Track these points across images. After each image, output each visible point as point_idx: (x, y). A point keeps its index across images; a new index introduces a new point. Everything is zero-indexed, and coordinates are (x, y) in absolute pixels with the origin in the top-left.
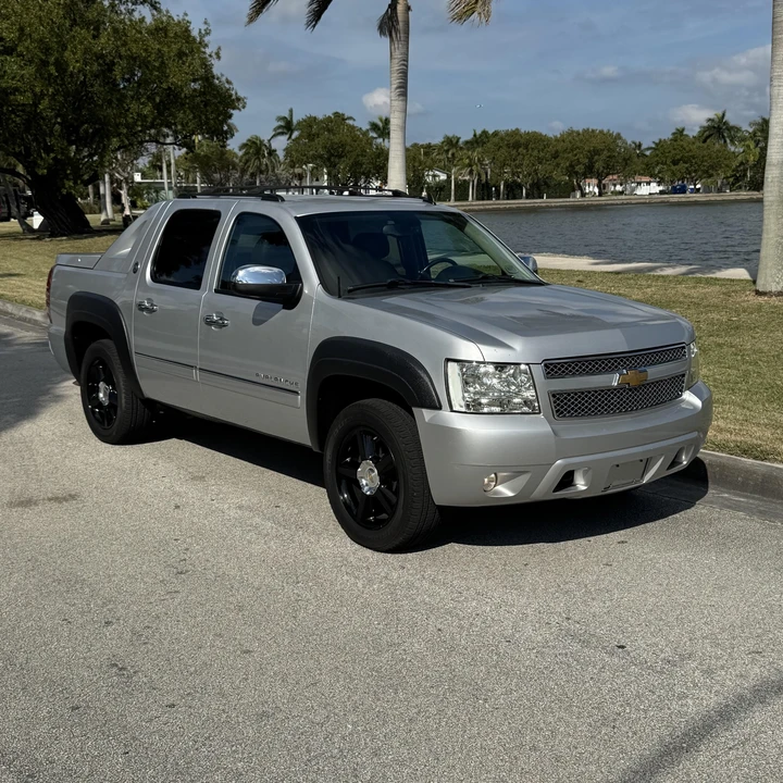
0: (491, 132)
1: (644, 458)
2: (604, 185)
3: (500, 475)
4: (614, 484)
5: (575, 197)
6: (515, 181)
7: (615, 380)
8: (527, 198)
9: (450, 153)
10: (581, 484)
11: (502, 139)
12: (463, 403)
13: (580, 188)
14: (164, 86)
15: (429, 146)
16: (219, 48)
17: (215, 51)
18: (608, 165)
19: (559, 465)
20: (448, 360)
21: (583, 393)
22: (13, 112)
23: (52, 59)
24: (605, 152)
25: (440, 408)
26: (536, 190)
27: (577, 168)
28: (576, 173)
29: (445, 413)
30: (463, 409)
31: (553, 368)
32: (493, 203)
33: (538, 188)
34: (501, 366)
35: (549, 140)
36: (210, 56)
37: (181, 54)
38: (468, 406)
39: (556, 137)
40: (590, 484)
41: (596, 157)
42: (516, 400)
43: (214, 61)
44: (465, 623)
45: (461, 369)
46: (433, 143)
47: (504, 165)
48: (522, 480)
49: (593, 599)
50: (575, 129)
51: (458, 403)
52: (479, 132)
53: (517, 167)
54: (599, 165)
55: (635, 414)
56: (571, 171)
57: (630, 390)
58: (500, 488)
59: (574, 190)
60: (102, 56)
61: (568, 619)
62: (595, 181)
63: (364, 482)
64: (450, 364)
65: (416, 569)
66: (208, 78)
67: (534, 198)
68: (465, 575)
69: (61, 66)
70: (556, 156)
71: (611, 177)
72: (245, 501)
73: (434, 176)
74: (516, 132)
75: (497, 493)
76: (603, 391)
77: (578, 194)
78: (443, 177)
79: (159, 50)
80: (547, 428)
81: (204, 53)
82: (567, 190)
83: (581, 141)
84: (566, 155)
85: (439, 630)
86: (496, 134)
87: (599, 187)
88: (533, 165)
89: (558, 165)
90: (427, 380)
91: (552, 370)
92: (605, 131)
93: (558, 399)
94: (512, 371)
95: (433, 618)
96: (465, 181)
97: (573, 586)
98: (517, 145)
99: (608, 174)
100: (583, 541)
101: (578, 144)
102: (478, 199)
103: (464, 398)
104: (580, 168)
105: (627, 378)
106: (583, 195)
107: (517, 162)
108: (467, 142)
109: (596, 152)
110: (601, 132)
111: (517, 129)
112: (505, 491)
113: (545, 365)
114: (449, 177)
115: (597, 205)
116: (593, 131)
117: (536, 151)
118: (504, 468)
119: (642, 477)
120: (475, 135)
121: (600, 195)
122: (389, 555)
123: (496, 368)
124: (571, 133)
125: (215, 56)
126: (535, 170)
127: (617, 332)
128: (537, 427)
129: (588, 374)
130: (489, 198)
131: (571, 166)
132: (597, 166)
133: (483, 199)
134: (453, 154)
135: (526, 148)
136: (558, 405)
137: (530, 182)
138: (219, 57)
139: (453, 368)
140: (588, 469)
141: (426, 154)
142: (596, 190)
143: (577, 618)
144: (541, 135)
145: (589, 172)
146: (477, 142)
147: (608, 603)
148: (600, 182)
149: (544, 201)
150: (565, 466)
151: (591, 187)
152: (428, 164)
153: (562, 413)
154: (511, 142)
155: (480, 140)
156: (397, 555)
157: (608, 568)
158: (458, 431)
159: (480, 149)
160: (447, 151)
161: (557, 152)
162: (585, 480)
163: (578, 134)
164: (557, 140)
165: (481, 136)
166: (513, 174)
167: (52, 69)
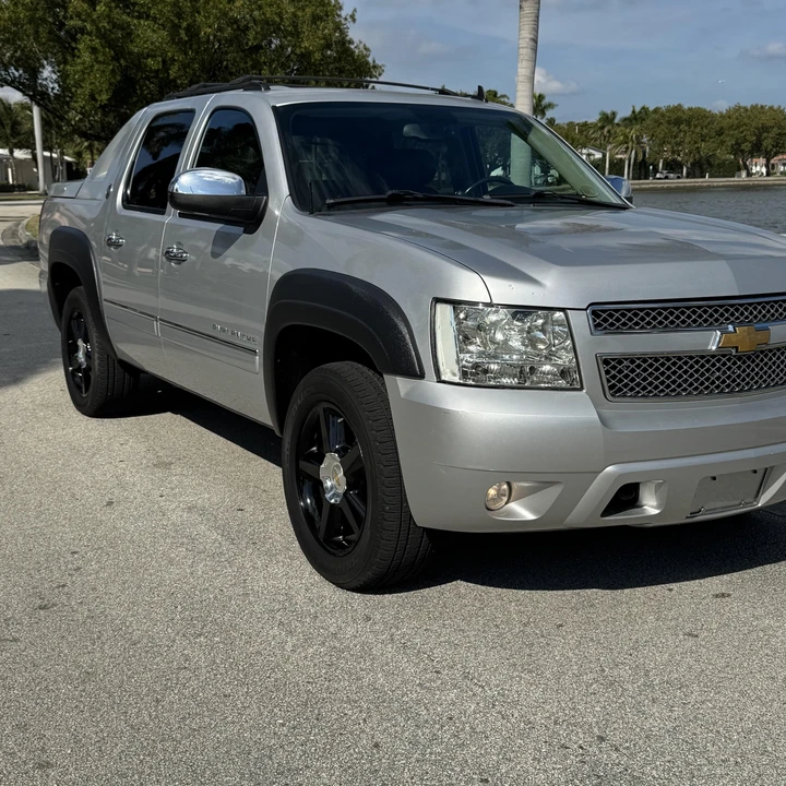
0: (651, 109)
1: (760, 467)
2: (773, 165)
3: (515, 485)
4: (706, 508)
5: (740, 176)
6: (674, 160)
7: (713, 341)
8: (687, 177)
9: (606, 130)
10: (650, 506)
11: (663, 115)
12: (456, 369)
13: (746, 167)
14: (298, 51)
15: (585, 124)
16: (355, 10)
17: (350, 13)
18: (778, 143)
19: (610, 474)
20: (438, 300)
21: (656, 360)
22: (147, 78)
23: (184, 24)
24: (775, 130)
25: (422, 376)
26: (698, 169)
27: (743, 146)
28: (742, 151)
29: (430, 384)
30: (457, 380)
31: (606, 317)
32: (649, 183)
33: (701, 167)
34: (521, 312)
35: (713, 116)
36: (346, 19)
37: (316, 19)
38: (464, 374)
39: (721, 113)
40: (666, 506)
41: (765, 134)
42: (547, 368)
43: (349, 24)
44: (423, 735)
45: (457, 317)
46: (589, 122)
47: (663, 143)
48: (550, 495)
49: (654, 701)
50: (742, 105)
51: (449, 370)
52: (637, 110)
53: (678, 144)
54: (767, 143)
55: (745, 397)
56: (737, 149)
57: (739, 358)
58: (514, 506)
59: (739, 170)
60: (236, 21)
61: (601, 739)
62: (762, 161)
63: (329, 484)
64: (439, 307)
65: (385, 623)
66: (344, 44)
67: (694, 177)
68: (456, 638)
69: (193, 31)
70: (720, 133)
71: (780, 157)
72: (203, 499)
73: (589, 155)
74: (679, 108)
75: (510, 513)
76: (691, 358)
77: (744, 174)
78: (598, 155)
79: (294, 15)
80: (592, 415)
81: (339, 16)
82: (732, 169)
83: (749, 117)
84: (731, 132)
85: (376, 745)
86: (656, 110)
87: (767, 166)
88: (696, 143)
89: (722, 142)
90: (405, 331)
91: (605, 320)
92: (776, 107)
93: (614, 368)
94: (540, 322)
95: (376, 717)
96: (621, 159)
97: (624, 672)
98: (678, 122)
99: (776, 154)
100: (659, 590)
101: (746, 121)
102: (634, 179)
103: (458, 361)
104: (746, 146)
105: (734, 338)
106: (749, 174)
107: (678, 139)
108: (625, 119)
109: (765, 129)
110: (771, 108)
111: (680, 105)
112: (522, 512)
113: (594, 313)
114: (604, 156)
115: (764, 185)
116: (762, 107)
117: (699, 128)
118: (523, 475)
119: (757, 496)
120: (634, 112)
121: (768, 174)
122: (357, 595)
123: (514, 316)
124: (738, 109)
125: (350, 20)
126: (698, 148)
127: (722, 265)
128: (574, 412)
129: (666, 329)
130: (647, 178)
131: (737, 143)
132: (765, 143)
133: (640, 179)
134: (609, 131)
135: (689, 125)
136: (614, 377)
137: (691, 160)
138: (354, 20)
139: (444, 313)
140: (664, 482)
141: (581, 132)
142: (764, 170)
143: (616, 740)
144: (705, 111)
145: (757, 150)
146: (635, 118)
147: (678, 711)
148: (768, 161)
149: (707, 180)
150: (621, 476)
151: (759, 168)
152: (581, 141)
153: (620, 390)
154: (673, 118)
155: (637, 118)
156: (368, 597)
157: (690, 642)
158: (446, 412)
159: (638, 127)
160: (602, 128)
161: (722, 128)
162: (659, 498)
163: (746, 110)
164: (722, 116)
165: (640, 112)
166: (673, 152)
167: (182, 33)
